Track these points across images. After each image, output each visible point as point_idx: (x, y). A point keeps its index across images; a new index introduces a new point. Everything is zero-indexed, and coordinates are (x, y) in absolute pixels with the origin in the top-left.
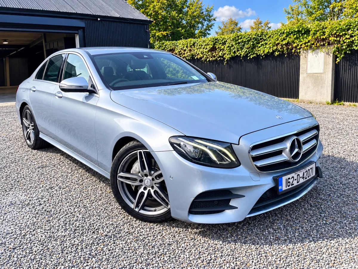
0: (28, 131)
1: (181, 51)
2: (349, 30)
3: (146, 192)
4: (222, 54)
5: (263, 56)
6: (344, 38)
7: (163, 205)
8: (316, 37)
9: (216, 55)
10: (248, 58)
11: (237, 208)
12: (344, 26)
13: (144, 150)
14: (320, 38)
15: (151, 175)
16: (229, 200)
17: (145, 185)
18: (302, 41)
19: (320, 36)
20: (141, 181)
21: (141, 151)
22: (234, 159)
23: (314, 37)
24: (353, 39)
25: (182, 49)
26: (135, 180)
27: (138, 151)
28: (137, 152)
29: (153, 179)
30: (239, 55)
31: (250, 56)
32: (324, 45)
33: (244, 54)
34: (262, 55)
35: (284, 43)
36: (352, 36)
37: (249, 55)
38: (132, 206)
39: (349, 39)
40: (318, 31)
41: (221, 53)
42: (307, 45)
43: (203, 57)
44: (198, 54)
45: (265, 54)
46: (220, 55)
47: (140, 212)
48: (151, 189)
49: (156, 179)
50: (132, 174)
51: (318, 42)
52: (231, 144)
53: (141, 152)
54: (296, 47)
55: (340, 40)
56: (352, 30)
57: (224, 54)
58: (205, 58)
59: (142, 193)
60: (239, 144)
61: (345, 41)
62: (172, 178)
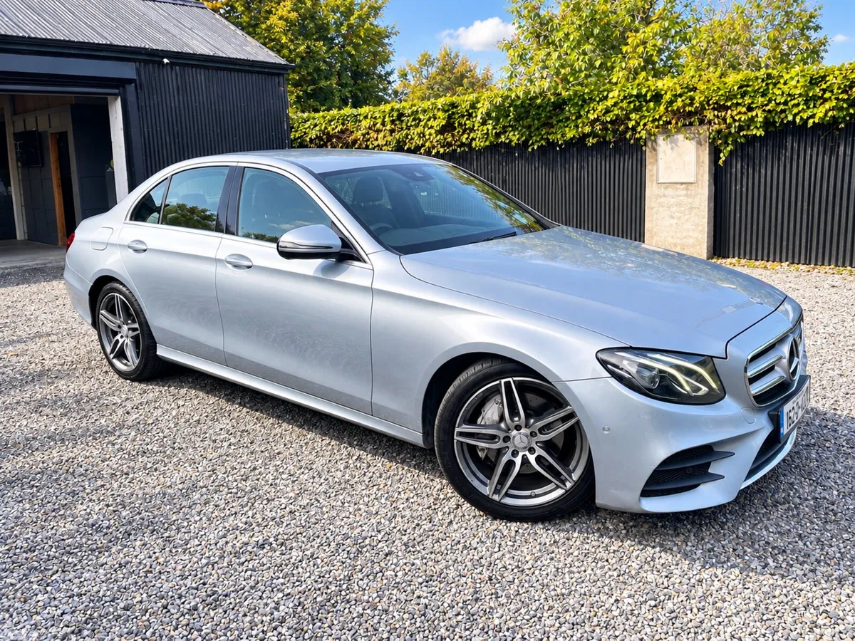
0: (117, 342)
1: (368, 133)
2: (744, 96)
3: (518, 460)
4: (467, 139)
5: (562, 144)
6: (735, 113)
7: (552, 482)
8: (675, 108)
9: (455, 142)
10: (530, 150)
11: (722, 477)
12: (736, 88)
13: (515, 379)
14: (684, 111)
15: (527, 426)
16: (708, 465)
17: (515, 447)
18: (646, 117)
19: (684, 107)
20: (507, 439)
21: (510, 379)
22: (714, 386)
23: (670, 109)
24: (754, 114)
25: (370, 128)
26: (492, 438)
27: (503, 381)
28: (500, 384)
29: (533, 434)
30: (507, 141)
31: (533, 144)
32: (691, 124)
33: (518, 140)
34: (560, 142)
35: (608, 119)
36: (750, 109)
37: (531, 142)
38: (486, 491)
39: (745, 113)
40: (680, 95)
41: (466, 136)
42: (656, 123)
43: (423, 145)
44: (412, 139)
45: (564, 141)
46: (464, 140)
47: (503, 501)
48: (527, 453)
49: (541, 433)
50: (485, 426)
51: (679, 119)
52: (712, 357)
53: (509, 382)
54: (634, 129)
55: (725, 116)
56: (750, 96)
57: (473, 139)
58: (428, 147)
59: (510, 464)
60: (726, 358)
61: (737, 118)
62: (609, 429)
